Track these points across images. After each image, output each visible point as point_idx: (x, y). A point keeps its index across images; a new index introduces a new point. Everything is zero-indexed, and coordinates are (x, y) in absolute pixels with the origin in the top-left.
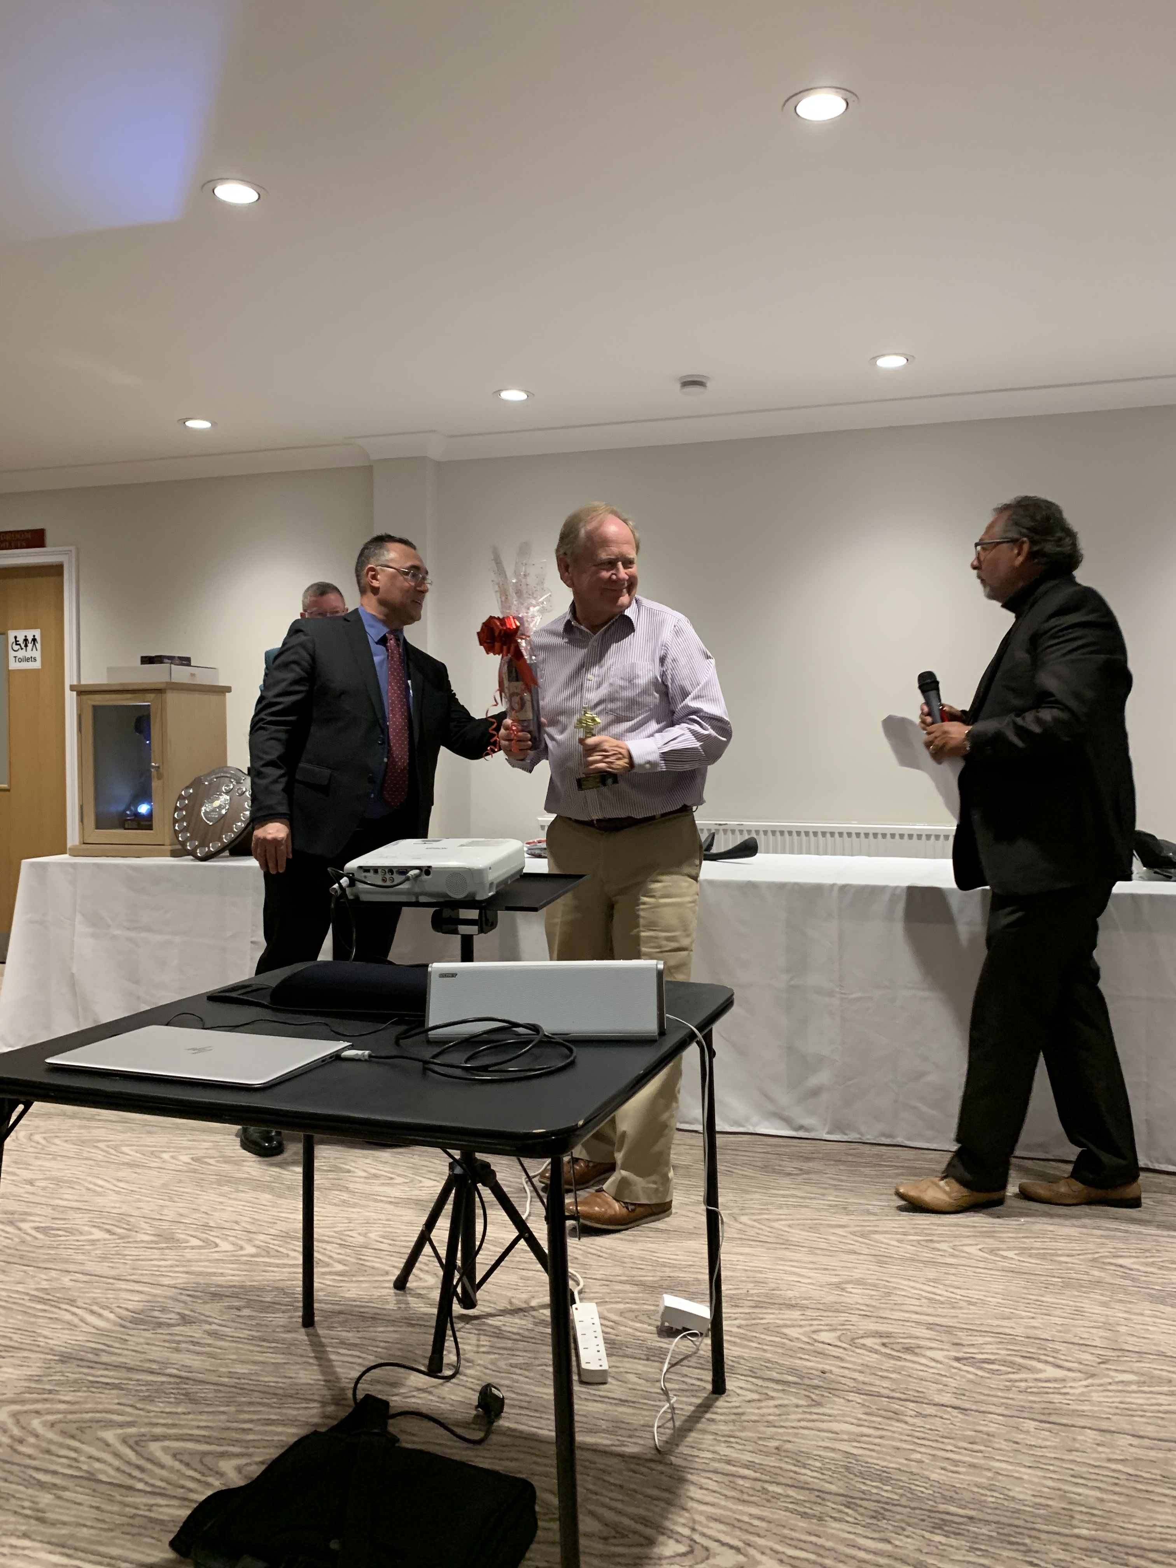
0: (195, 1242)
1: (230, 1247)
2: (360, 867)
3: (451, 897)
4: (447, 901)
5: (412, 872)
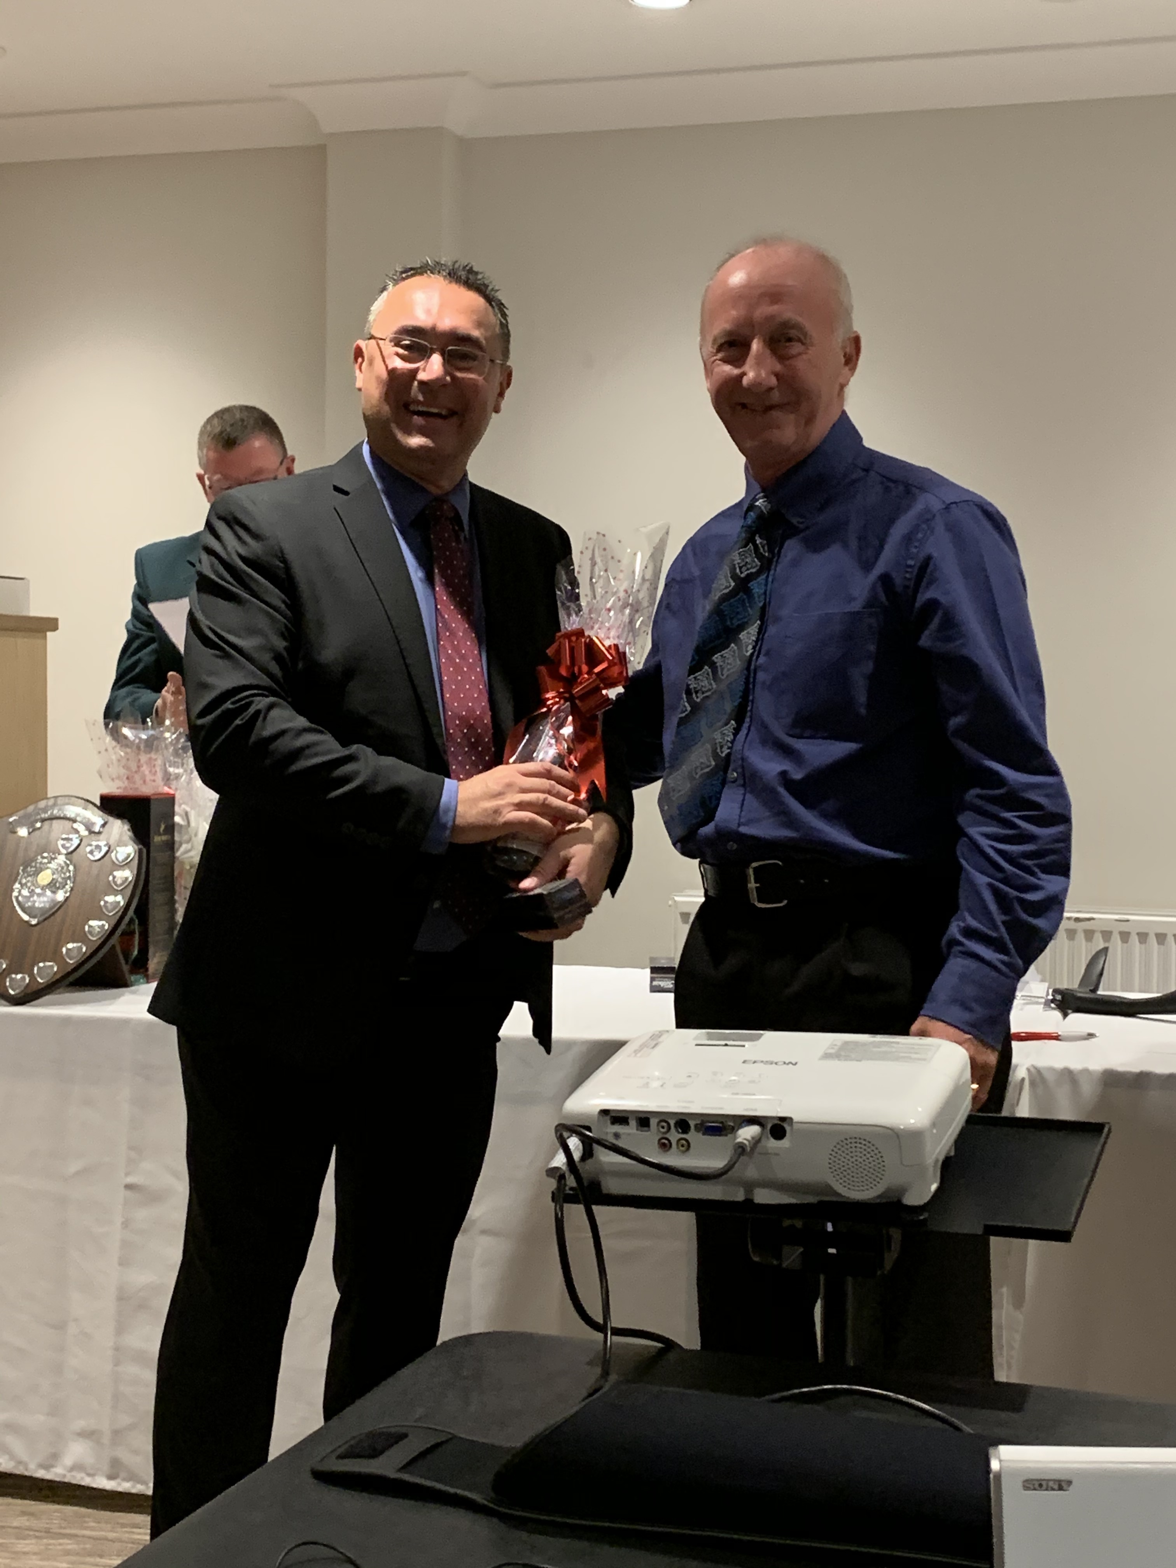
2: (605, 1112)
3: (839, 1195)
4: (821, 1203)
5: (747, 1133)
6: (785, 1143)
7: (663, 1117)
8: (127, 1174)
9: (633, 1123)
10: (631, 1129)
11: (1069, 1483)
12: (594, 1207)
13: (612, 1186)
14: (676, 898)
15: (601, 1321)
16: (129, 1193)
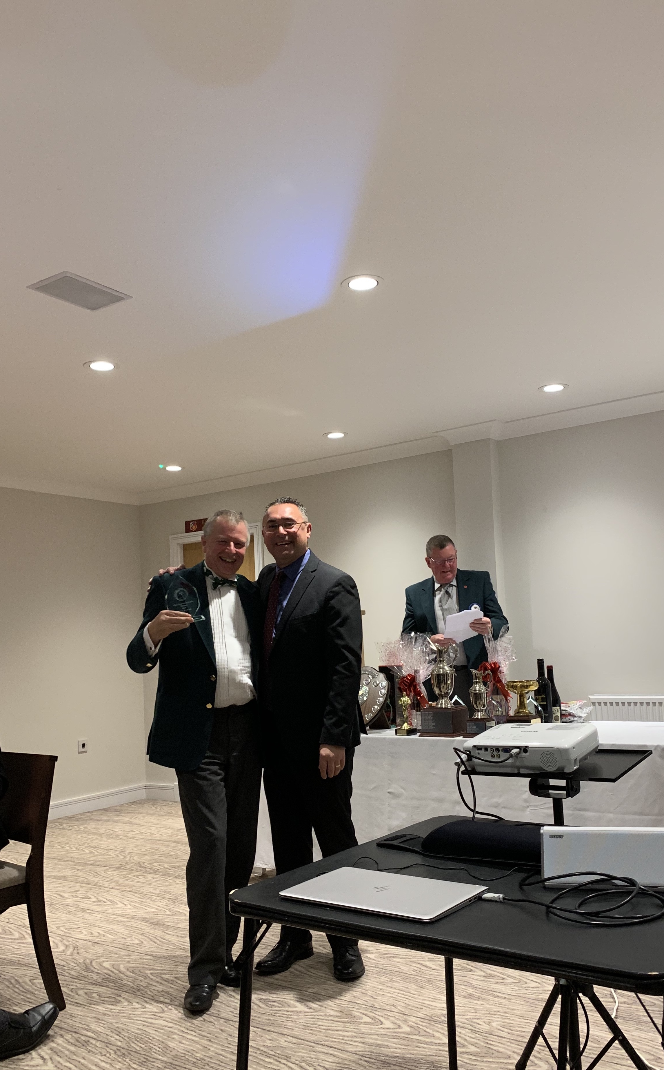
0: (367, 1019)
1: (392, 1026)
2: (475, 746)
3: (544, 770)
4: (541, 773)
5: (514, 751)
6: (527, 754)
7: (492, 747)
8: (388, 789)
9: (483, 749)
10: (483, 752)
11: (563, 836)
12: (471, 776)
13: (479, 769)
14: (590, 697)
15: (473, 809)
16: (389, 794)
